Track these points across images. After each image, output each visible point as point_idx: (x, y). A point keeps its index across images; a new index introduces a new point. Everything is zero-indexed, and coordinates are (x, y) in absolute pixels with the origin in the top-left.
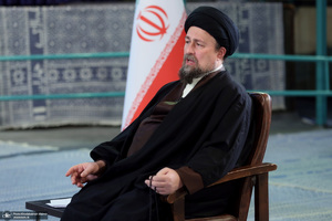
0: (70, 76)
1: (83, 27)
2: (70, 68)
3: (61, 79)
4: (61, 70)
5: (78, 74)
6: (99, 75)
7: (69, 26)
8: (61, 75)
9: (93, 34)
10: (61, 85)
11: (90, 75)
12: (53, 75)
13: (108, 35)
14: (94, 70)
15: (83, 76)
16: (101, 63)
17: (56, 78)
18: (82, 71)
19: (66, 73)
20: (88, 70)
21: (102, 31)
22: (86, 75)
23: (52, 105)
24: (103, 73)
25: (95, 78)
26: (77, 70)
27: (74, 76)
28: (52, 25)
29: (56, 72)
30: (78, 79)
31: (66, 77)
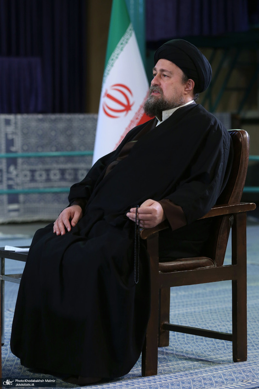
0: (41, 176)
1: (53, 133)
2: (41, 170)
3: (33, 180)
4: (33, 172)
5: (48, 175)
6: (67, 176)
7: (40, 132)
8: (33, 176)
9: (62, 139)
10: (33, 185)
11: (58, 176)
12: (26, 176)
13: (75, 141)
14: (63, 172)
15: (52, 177)
16: (69, 166)
17: (28, 178)
18: (52, 173)
19: (37, 174)
20: (57, 172)
21: (70, 136)
22: (55, 176)
23: (24, 202)
24: (70, 174)
25: (63, 178)
26: (48, 171)
27: (44, 177)
28: (25, 131)
29: (28, 173)
30: (48, 180)
31: (37, 177)
